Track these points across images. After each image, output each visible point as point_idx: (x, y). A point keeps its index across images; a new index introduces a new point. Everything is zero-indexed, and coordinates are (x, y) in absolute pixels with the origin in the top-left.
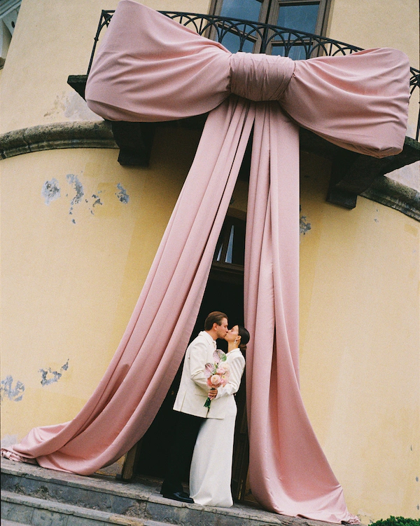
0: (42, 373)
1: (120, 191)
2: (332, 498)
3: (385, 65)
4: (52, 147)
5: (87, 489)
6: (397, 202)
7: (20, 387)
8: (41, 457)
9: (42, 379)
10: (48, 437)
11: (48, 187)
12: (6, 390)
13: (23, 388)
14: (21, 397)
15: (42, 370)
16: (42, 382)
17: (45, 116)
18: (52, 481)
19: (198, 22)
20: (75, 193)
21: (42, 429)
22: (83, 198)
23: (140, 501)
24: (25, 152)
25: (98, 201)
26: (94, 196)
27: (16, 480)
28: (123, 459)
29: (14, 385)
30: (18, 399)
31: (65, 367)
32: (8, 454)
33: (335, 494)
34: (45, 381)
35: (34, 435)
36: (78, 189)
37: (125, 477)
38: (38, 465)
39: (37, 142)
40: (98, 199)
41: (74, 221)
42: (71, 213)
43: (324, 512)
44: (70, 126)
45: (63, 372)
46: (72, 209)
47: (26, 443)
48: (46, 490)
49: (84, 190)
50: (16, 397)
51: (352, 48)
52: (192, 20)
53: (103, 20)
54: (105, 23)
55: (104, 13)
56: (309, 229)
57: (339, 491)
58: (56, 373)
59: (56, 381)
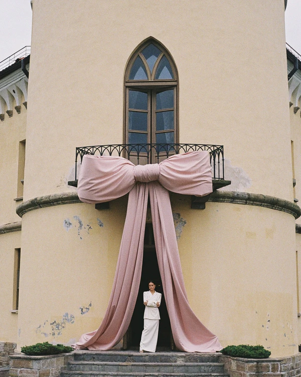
0: (81, 310)
1: (99, 221)
2: (212, 343)
3: (197, 159)
4: (64, 203)
5: (109, 355)
6: (226, 200)
7: (72, 317)
8: (88, 346)
10: (90, 338)
11: (66, 223)
12: (66, 319)
13: (74, 317)
14: (74, 322)
15: (80, 308)
17: (57, 187)
18: (96, 354)
19: (118, 148)
20: (79, 225)
21: (86, 334)
22: (83, 227)
23: (130, 356)
24: (51, 205)
25: (90, 228)
26: (88, 225)
27: (82, 356)
28: (122, 341)
29: (69, 316)
30: (72, 323)
31: (90, 305)
32: (75, 347)
33: (214, 340)
34: (82, 313)
35: (84, 338)
36: (80, 223)
37: (125, 348)
38: (88, 350)
39: (57, 201)
40: (90, 226)
41: (81, 238)
42: (79, 234)
43: (209, 349)
44: (71, 195)
46: (79, 232)
47: (81, 342)
48: (94, 358)
49: (82, 223)
51: (186, 145)
52: (115, 148)
53: (78, 151)
54: (79, 152)
55: (77, 149)
56: (185, 223)
57: (216, 338)
58: (87, 308)
59: (87, 312)
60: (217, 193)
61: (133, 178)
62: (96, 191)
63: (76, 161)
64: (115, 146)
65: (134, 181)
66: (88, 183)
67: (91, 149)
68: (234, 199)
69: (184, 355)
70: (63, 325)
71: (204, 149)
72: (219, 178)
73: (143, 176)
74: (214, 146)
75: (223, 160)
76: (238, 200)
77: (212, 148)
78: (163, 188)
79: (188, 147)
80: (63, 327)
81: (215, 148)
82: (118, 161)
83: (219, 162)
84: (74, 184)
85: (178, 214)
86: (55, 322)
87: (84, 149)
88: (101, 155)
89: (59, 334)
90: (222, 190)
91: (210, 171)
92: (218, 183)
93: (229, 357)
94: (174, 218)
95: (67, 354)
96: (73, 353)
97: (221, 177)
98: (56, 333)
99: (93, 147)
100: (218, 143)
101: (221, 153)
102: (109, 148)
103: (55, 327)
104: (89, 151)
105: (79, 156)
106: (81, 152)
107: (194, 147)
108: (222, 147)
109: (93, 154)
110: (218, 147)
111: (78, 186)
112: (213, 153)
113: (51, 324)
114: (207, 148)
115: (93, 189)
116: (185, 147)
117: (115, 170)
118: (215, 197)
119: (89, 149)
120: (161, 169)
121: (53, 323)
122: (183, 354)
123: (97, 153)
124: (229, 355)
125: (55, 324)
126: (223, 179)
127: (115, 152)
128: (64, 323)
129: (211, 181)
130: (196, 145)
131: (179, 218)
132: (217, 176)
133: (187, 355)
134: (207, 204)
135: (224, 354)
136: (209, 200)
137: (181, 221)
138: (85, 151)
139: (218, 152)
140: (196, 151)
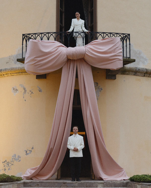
1: (39, 88)
5: (49, 183)
7: (19, 157)
8: (32, 177)
9: (26, 153)
10: (33, 171)
11: (14, 89)
12: (14, 159)
13: (20, 157)
14: (20, 160)
15: (25, 151)
16: (26, 154)
17: (7, 63)
18: (39, 182)
19: (54, 35)
20: (24, 91)
21: (30, 169)
22: (27, 92)
23: (64, 183)
25: (32, 93)
26: (30, 91)
27: (30, 184)
29: (17, 157)
30: (19, 161)
31: (33, 148)
34: (27, 154)
35: (29, 171)
36: (24, 89)
37: (58, 178)
38: (32, 180)
40: (32, 92)
41: (25, 100)
42: (24, 98)
46: (24, 96)
47: (27, 174)
48: (38, 185)
49: (26, 89)
50: (19, 160)
51: (104, 33)
52: (52, 34)
53: (23, 37)
55: (23, 35)
56: (102, 89)
57: (124, 171)
58: (30, 151)
59: (30, 153)
61: (66, 56)
62: (39, 66)
63: (23, 44)
64: (52, 33)
65: (67, 58)
67: (34, 36)
68: (136, 72)
69: (103, 182)
70: (12, 163)
71: (116, 36)
72: (126, 57)
73: (73, 55)
74: (123, 34)
75: (130, 44)
76: (139, 74)
77: (122, 36)
78: (88, 64)
79: (105, 35)
80: (12, 164)
81: (124, 36)
82: (55, 44)
83: (126, 46)
84: (22, 60)
85: (96, 83)
86: (6, 161)
87: (28, 36)
88: (42, 39)
89: (9, 169)
90: (128, 66)
91: (121, 52)
92: (127, 61)
93: (135, 182)
94: (95, 86)
95: (19, 182)
96: (22, 181)
97: (128, 56)
98: (7, 169)
99: (35, 34)
100: (127, 32)
101: (128, 39)
102: (47, 35)
103: (6, 164)
104: (32, 37)
105: (24, 40)
106: (26, 37)
107: (109, 35)
108: (129, 35)
109: (35, 39)
110: (126, 35)
112: (123, 39)
113: (3, 162)
114: (118, 35)
115: (37, 64)
116: (102, 35)
117: (53, 51)
118: (123, 71)
119: (32, 36)
120: (86, 50)
121: (5, 162)
122: (102, 181)
123: (39, 38)
124: (135, 181)
125: (6, 162)
126: (130, 57)
127: (52, 38)
128: (13, 162)
129: (122, 59)
130: (110, 33)
131: (97, 86)
132: (125, 56)
133: (105, 182)
134: (117, 76)
135: (131, 181)
136: (119, 74)
137: (99, 88)
138: (29, 37)
139: (125, 38)
140: (111, 38)
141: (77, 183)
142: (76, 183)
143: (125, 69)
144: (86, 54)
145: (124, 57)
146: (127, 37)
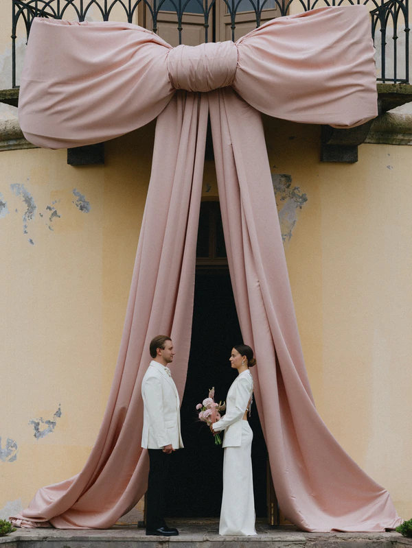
0: (33, 425)
1: (78, 198)
2: (378, 506)
3: (338, 28)
7: (12, 445)
8: (53, 518)
9: (35, 431)
10: (56, 497)
13: (15, 446)
14: (15, 456)
15: (33, 422)
16: (35, 435)
18: (74, 540)
20: (25, 206)
21: (48, 488)
22: (36, 212)
25: (55, 214)
26: (49, 208)
29: (4, 443)
30: (10, 460)
31: (58, 414)
32: (18, 523)
33: (381, 500)
34: (38, 433)
35: (42, 497)
36: (28, 201)
38: (54, 528)
40: (53, 211)
41: (31, 241)
42: (26, 232)
43: (369, 522)
45: (58, 420)
46: (26, 227)
47: (35, 507)
49: (35, 202)
50: (10, 457)
53: (17, 9)
54: (21, 11)
55: (16, 3)
56: (305, 200)
57: (385, 496)
58: (49, 422)
59: (51, 431)
60: (390, 120)
61: (166, 79)
62: (70, 114)
63: (14, 37)
65: (170, 87)
66: (46, 94)
67: (54, 4)
69: (303, 539)
72: (395, 80)
73: (192, 75)
75: (407, 30)
82: (131, 33)
83: (395, 38)
84: (9, 97)
85: (285, 176)
88: (82, 18)
90: (404, 112)
91: (371, 61)
92: (394, 94)
94: (275, 188)
96: (12, 536)
97: (401, 75)
101: (401, 12)
104: (48, 10)
105: (21, 22)
106: (25, 11)
109: (58, 16)
111: (21, 103)
112: (381, 13)
117: (118, 58)
118: (385, 132)
119: (47, 4)
120: (242, 56)
122: (300, 537)
123: (70, 14)
126: (406, 81)
129: (375, 88)
131: (288, 187)
132: (389, 74)
133: (310, 540)
134: (362, 149)
135: (407, 537)
136: (367, 140)
137: (294, 195)
138: (36, 8)
139: (393, 9)
140: (336, 6)
141: (209, 543)
142: (205, 543)
143: (392, 124)
144: (241, 69)
145: (386, 77)
146: (397, 5)
